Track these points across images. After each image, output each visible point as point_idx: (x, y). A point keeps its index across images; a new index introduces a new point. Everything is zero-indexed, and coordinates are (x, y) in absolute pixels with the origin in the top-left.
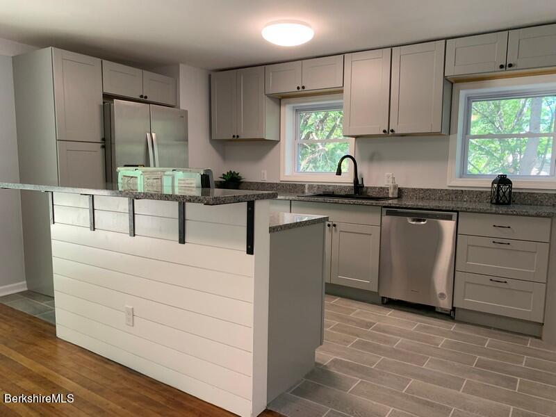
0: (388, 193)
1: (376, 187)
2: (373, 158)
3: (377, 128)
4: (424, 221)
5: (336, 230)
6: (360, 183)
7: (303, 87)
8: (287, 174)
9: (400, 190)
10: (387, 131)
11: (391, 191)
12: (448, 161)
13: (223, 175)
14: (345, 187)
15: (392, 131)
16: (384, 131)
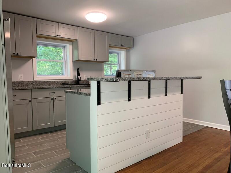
7: (60, 36)
14: (70, 81)
15: (96, 60)
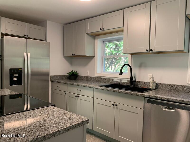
0: (150, 86)
1: (143, 82)
2: (141, 66)
3: (143, 49)
4: (173, 109)
5: (117, 108)
6: (134, 79)
7: (103, 29)
8: (98, 72)
9: (157, 85)
10: (148, 50)
11: (151, 85)
12: (188, 68)
13: (70, 72)
15: (152, 50)
16: (147, 50)
